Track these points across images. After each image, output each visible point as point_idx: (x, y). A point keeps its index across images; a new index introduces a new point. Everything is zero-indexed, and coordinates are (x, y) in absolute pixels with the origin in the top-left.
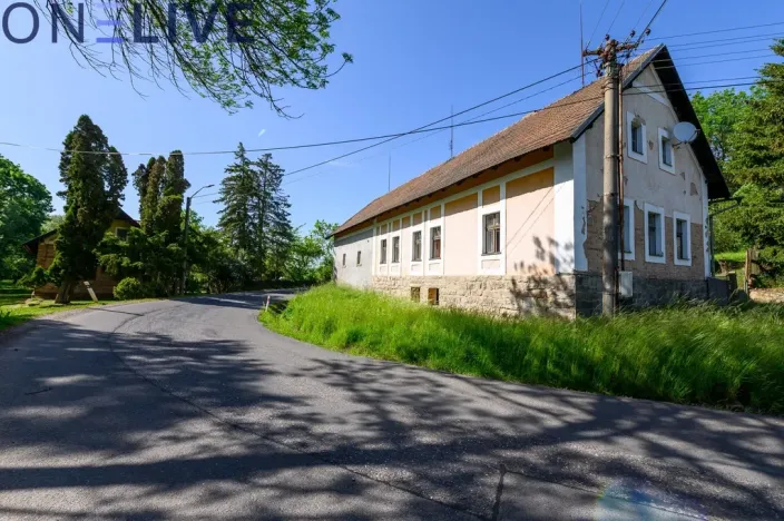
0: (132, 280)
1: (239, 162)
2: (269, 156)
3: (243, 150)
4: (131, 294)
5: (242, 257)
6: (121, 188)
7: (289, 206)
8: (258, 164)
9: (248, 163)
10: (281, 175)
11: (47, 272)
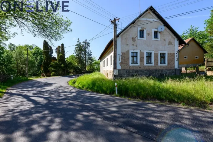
0: (54, 73)
1: (78, 43)
2: (86, 40)
3: (79, 40)
4: (54, 75)
5: (80, 66)
6: (52, 54)
7: (91, 52)
8: (83, 43)
9: (80, 43)
10: (89, 45)
11: (42, 71)
